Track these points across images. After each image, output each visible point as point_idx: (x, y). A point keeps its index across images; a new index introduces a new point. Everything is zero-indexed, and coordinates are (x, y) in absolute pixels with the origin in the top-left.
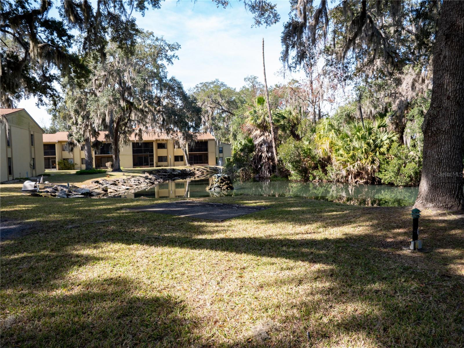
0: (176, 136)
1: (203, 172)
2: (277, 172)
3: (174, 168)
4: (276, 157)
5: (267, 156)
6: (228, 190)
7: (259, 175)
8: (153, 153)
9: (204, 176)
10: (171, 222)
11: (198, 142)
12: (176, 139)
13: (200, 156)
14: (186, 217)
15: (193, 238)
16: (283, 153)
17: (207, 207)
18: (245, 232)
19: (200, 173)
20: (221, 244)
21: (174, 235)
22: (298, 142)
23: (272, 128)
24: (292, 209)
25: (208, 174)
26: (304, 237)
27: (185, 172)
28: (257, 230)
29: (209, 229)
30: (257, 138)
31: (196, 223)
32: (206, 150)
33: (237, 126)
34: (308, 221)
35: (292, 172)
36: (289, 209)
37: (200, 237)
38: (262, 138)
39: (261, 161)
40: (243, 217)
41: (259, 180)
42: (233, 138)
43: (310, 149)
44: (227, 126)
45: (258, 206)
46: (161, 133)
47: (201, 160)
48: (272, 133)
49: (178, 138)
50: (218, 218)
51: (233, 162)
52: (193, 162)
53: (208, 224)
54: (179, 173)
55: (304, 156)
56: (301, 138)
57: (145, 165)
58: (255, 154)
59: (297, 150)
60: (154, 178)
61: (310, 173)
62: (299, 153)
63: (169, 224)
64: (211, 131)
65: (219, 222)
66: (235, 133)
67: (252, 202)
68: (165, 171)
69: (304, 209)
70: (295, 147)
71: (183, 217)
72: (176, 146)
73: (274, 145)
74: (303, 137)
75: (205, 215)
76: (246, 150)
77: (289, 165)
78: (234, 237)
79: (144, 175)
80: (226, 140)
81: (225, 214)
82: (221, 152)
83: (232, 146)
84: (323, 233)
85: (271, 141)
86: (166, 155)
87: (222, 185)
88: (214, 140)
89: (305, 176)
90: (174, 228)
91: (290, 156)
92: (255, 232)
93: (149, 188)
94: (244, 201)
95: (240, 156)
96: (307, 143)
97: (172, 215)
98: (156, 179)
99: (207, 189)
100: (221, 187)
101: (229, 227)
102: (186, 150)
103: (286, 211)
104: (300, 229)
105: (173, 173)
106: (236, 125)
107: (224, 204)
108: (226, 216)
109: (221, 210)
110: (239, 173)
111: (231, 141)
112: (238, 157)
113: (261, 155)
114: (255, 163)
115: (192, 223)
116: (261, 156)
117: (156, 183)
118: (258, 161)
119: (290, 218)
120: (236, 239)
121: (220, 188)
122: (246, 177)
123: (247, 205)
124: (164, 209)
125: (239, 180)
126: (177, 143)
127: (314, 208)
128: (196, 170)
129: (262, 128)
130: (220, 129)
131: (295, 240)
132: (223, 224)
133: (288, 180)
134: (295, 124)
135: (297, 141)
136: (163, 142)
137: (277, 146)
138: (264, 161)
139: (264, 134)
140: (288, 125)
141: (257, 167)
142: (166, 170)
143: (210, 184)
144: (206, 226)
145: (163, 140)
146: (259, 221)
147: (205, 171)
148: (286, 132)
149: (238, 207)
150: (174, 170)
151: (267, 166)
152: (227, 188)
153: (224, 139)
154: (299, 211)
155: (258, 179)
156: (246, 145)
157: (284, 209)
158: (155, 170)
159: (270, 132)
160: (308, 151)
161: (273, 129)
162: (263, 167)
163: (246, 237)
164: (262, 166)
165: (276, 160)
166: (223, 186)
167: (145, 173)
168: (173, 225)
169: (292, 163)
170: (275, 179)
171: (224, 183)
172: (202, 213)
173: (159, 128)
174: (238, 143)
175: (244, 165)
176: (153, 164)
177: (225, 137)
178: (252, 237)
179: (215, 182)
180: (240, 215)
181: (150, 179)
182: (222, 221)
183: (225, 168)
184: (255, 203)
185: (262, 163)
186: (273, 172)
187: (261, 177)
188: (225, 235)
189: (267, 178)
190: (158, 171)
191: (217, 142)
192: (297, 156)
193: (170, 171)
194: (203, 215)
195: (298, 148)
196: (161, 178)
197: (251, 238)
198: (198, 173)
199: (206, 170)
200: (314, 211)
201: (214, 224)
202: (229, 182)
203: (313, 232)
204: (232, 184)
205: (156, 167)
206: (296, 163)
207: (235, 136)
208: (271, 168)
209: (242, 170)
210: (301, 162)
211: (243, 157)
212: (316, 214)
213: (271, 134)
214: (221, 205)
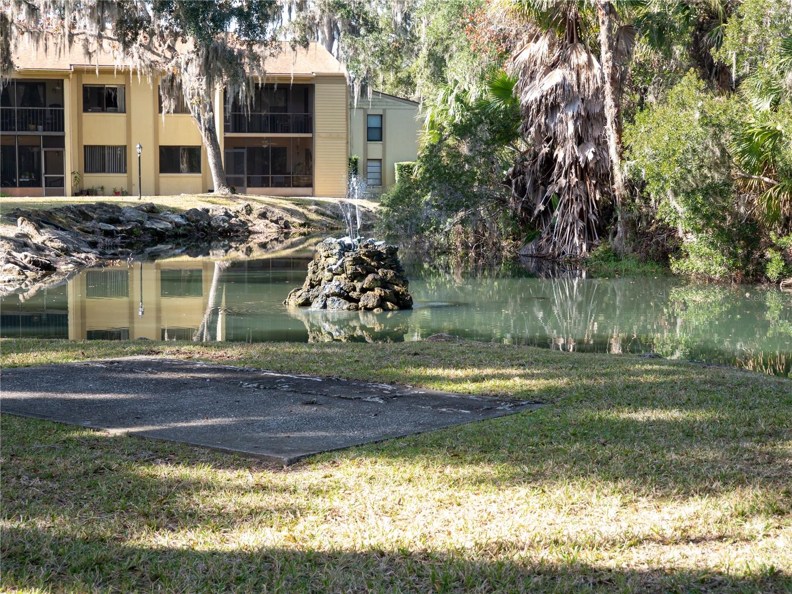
0: (168, 55)
1: (287, 225)
2: (619, 239)
3: (157, 201)
4: (616, 168)
5: (576, 161)
6: (386, 310)
7: (540, 248)
8: (62, 128)
9: (293, 245)
10: (45, 460)
11: (268, 87)
12: (170, 67)
13: (278, 153)
14: (130, 435)
15: (131, 543)
16: (648, 150)
17: (242, 392)
18: (387, 519)
19: (273, 230)
20: (252, 580)
21: (41, 524)
22: (723, 99)
23: (603, 29)
24: (641, 416)
25: (307, 236)
26: (664, 559)
27: (203, 223)
28: (445, 514)
29: (219, 500)
30: (532, 78)
31: (164, 471)
32: (307, 124)
33: (447, 18)
34: (704, 479)
35: (691, 241)
36: (625, 415)
37: (164, 540)
38: (556, 76)
39: (547, 183)
40: (400, 444)
41: (540, 269)
42: (428, 72)
43: (776, 135)
44: (406, 17)
45: (483, 395)
46: (100, 37)
47: (280, 168)
48: (606, 54)
49: (178, 65)
50: (278, 447)
51: (426, 183)
52: (245, 177)
53: (224, 476)
54: (178, 226)
55: (747, 164)
56: (738, 82)
57: (22, 185)
58: (523, 148)
59: (715, 136)
60: (58, 244)
61: (772, 246)
62: (723, 151)
63: (34, 471)
64: (332, 39)
65: (278, 467)
66: (439, 49)
67: (460, 373)
68: (113, 215)
69: (700, 415)
70: (706, 121)
71: (116, 439)
72: (168, 104)
73: (610, 112)
74: (745, 76)
75: (223, 428)
76: (484, 132)
77: (673, 203)
78: (326, 547)
79: (11, 231)
80: (400, 81)
81: (317, 428)
82: (376, 134)
83: (425, 107)
84: (764, 543)
85: (599, 91)
86: (122, 142)
87: (358, 285)
88: (340, 78)
89: (747, 258)
90: (52, 491)
91: (680, 163)
92: (437, 525)
93: (33, 290)
94: (427, 366)
95: (455, 154)
96: (765, 105)
97: (64, 426)
98: (66, 252)
99: (292, 303)
100: (354, 295)
101: (315, 492)
102: (212, 121)
103: (610, 424)
104: (654, 516)
105: (148, 225)
106: (445, 11)
107: (328, 380)
108: (318, 439)
109: (307, 409)
110: (447, 234)
111: (423, 88)
112: (446, 161)
113: (550, 154)
114: (521, 191)
115: (144, 470)
116: (550, 160)
117: (64, 267)
118: (535, 182)
119: (618, 463)
120: (334, 556)
121: (350, 299)
122: (478, 255)
123: (434, 388)
124: (37, 395)
125: (447, 268)
126: (172, 86)
127: (747, 415)
128: (255, 213)
129: (561, 30)
130: (372, 28)
131: (621, 572)
132: (291, 478)
133: (667, 274)
134: (713, 16)
135: (720, 94)
136: (109, 82)
137: (625, 115)
138: (563, 181)
139: (564, 60)
140: (678, 20)
141: (528, 209)
142: (115, 208)
143: (307, 282)
144: (209, 487)
145: (107, 71)
146: (466, 471)
147: (297, 221)
148: (668, 55)
149: (389, 398)
150: (152, 210)
151: (576, 208)
152: (381, 302)
153: (391, 77)
154: (674, 424)
155: (532, 265)
156: (482, 105)
157: (603, 414)
158: (68, 209)
159: (595, 50)
160: (768, 144)
161: (609, 38)
162: (557, 213)
163: (387, 547)
164: (550, 207)
165: (619, 177)
166: (363, 291)
167: (14, 223)
168: (51, 477)
169: (689, 194)
170: (611, 266)
171: (370, 277)
172: (210, 422)
173: (91, 16)
174: (451, 98)
175: (473, 200)
176: (60, 182)
177: (398, 69)
178: (418, 547)
179: (327, 275)
180: (386, 437)
181: (39, 249)
182: (295, 463)
183: (385, 209)
184: (475, 380)
185: (552, 189)
186: (603, 233)
187: (544, 257)
188: (285, 532)
189: (574, 263)
190: (82, 213)
191: (357, 89)
192: (715, 166)
193: (135, 216)
194: (213, 427)
195: (719, 126)
196: (93, 245)
197: (406, 555)
198: (264, 230)
199: (302, 215)
200: (741, 430)
201: (249, 477)
202: (391, 273)
203: (715, 533)
204: (405, 283)
205: (76, 194)
206: (706, 195)
207: (438, 63)
208: (593, 218)
209: (463, 222)
210: (729, 193)
211: (468, 160)
212: (747, 445)
213: (599, 59)
214: (311, 384)
